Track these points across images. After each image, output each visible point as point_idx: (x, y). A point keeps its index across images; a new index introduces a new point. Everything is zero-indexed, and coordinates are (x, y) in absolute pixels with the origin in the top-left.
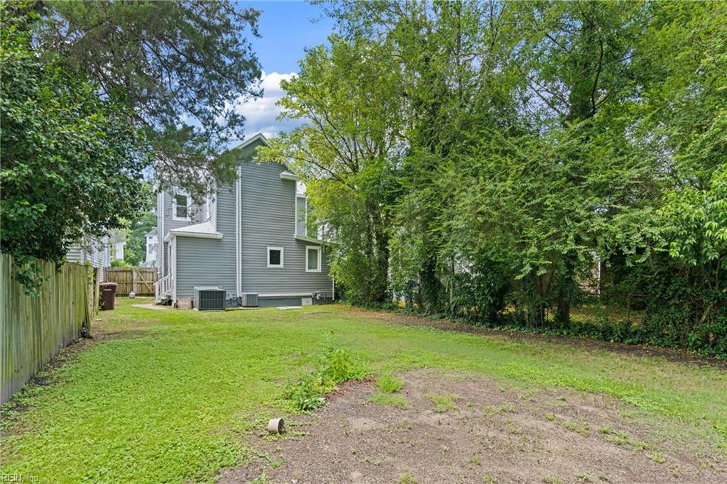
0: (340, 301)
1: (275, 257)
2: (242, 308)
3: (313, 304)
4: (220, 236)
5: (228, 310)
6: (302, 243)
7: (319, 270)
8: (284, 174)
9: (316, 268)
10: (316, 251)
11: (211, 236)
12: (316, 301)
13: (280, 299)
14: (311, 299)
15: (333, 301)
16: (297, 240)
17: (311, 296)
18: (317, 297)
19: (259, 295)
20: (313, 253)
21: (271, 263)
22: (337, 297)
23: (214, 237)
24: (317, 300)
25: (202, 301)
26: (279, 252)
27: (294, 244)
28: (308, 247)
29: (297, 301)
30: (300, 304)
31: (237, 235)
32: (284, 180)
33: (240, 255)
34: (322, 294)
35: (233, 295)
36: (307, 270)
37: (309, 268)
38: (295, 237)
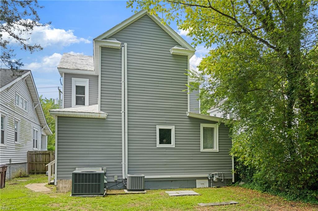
0: (242, 183)
1: (165, 136)
2: (126, 191)
3: (210, 186)
4: (104, 115)
5: (107, 195)
6: (196, 121)
7: (216, 149)
8: (175, 50)
9: (212, 148)
10: (212, 129)
11: (94, 116)
12: (212, 183)
13: (172, 181)
14: (207, 181)
15: (233, 183)
16: (190, 118)
17: (207, 178)
18: (215, 179)
19: (146, 177)
20: (209, 132)
21: (161, 142)
22: (238, 179)
23: (97, 116)
24: (214, 182)
25: (75, 185)
26: (170, 131)
27: (188, 122)
28: (203, 125)
29: (190, 183)
30: (194, 186)
31: (123, 114)
32: (174, 56)
33: (126, 134)
34: (220, 175)
35: (118, 176)
36: (202, 150)
37: (204, 148)
38: (188, 115)
